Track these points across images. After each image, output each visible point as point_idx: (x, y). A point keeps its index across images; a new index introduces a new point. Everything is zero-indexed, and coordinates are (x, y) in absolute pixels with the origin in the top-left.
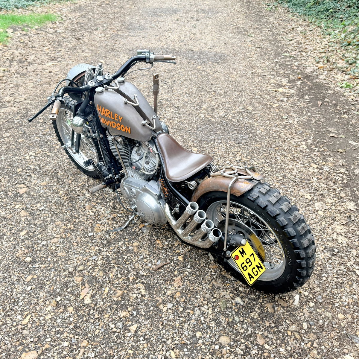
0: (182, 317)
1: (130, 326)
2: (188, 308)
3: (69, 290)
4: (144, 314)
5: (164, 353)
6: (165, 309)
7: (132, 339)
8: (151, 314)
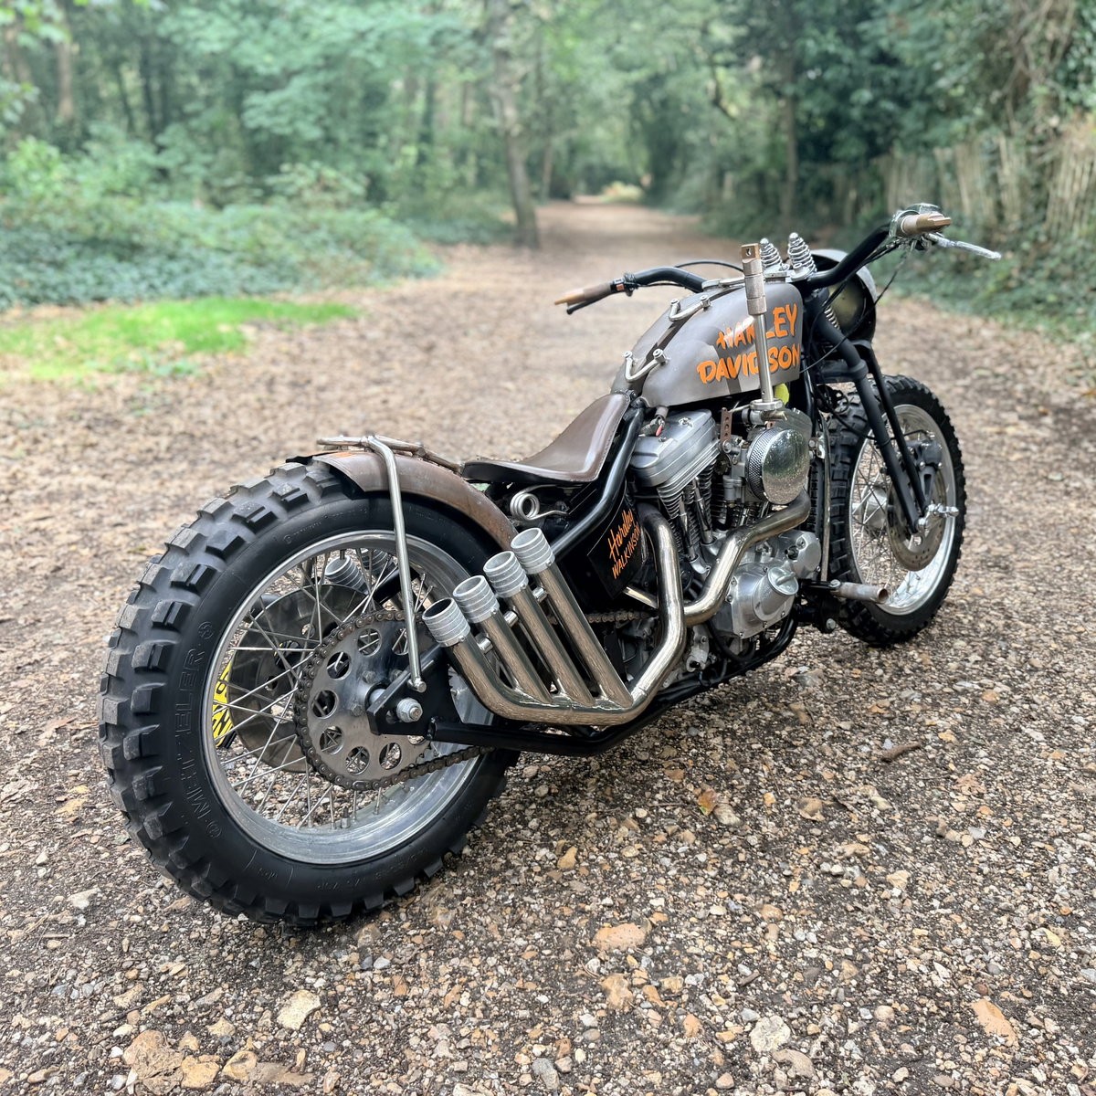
0: (1028, 858)
1: (885, 874)
2: (1034, 839)
3: (659, 796)
4: (909, 850)
5: (1024, 934)
6: (967, 841)
7: (908, 903)
8: (930, 850)
